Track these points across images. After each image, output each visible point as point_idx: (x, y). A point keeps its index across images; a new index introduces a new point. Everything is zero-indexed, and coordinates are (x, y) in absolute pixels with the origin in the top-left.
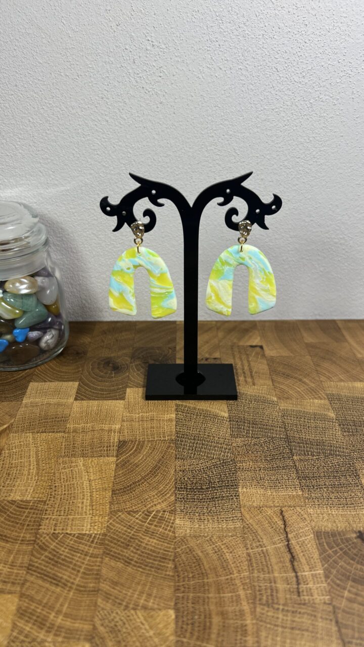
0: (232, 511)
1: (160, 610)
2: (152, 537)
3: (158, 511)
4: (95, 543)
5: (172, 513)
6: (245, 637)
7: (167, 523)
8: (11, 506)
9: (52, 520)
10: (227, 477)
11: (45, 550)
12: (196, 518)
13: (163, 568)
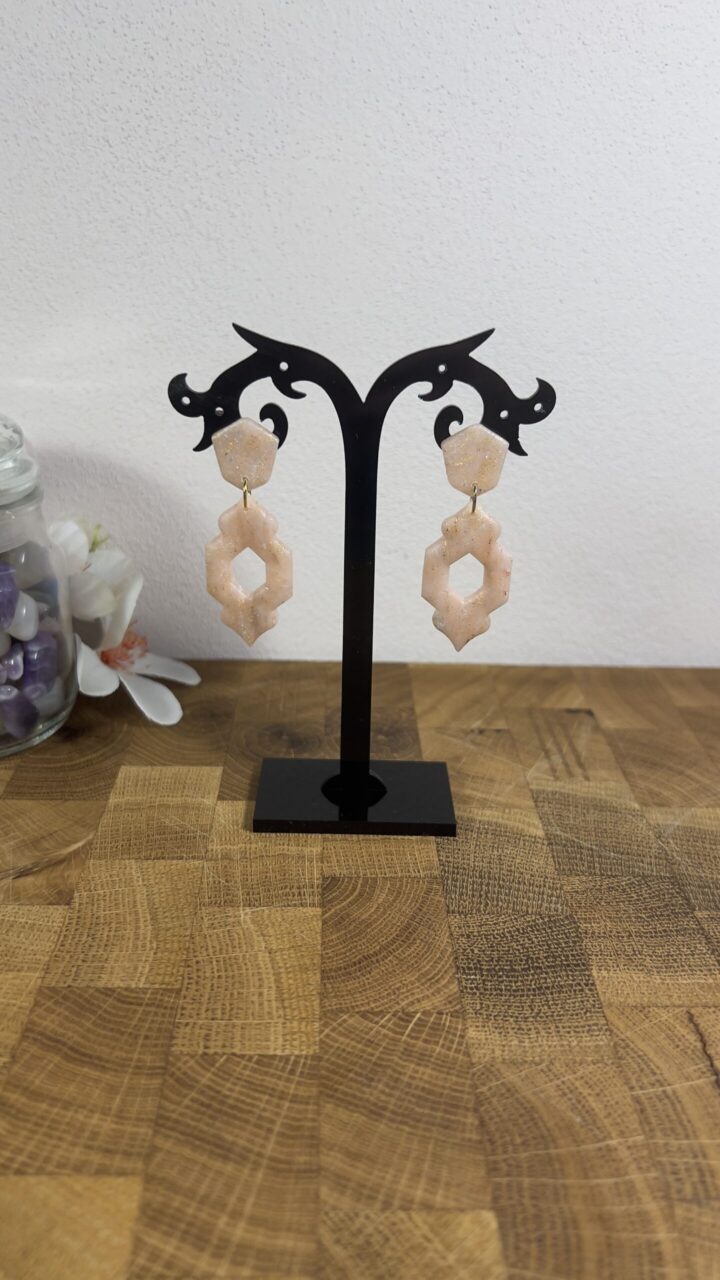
0: (585, 1013)
1: (462, 1210)
2: (423, 1063)
3: (424, 1013)
4: (298, 1073)
5: (458, 1017)
6: (661, 1266)
7: (450, 1037)
8: (107, 998)
9: (197, 1027)
10: (563, 948)
11: (191, 1088)
12: (509, 1027)
13: (455, 1126)
